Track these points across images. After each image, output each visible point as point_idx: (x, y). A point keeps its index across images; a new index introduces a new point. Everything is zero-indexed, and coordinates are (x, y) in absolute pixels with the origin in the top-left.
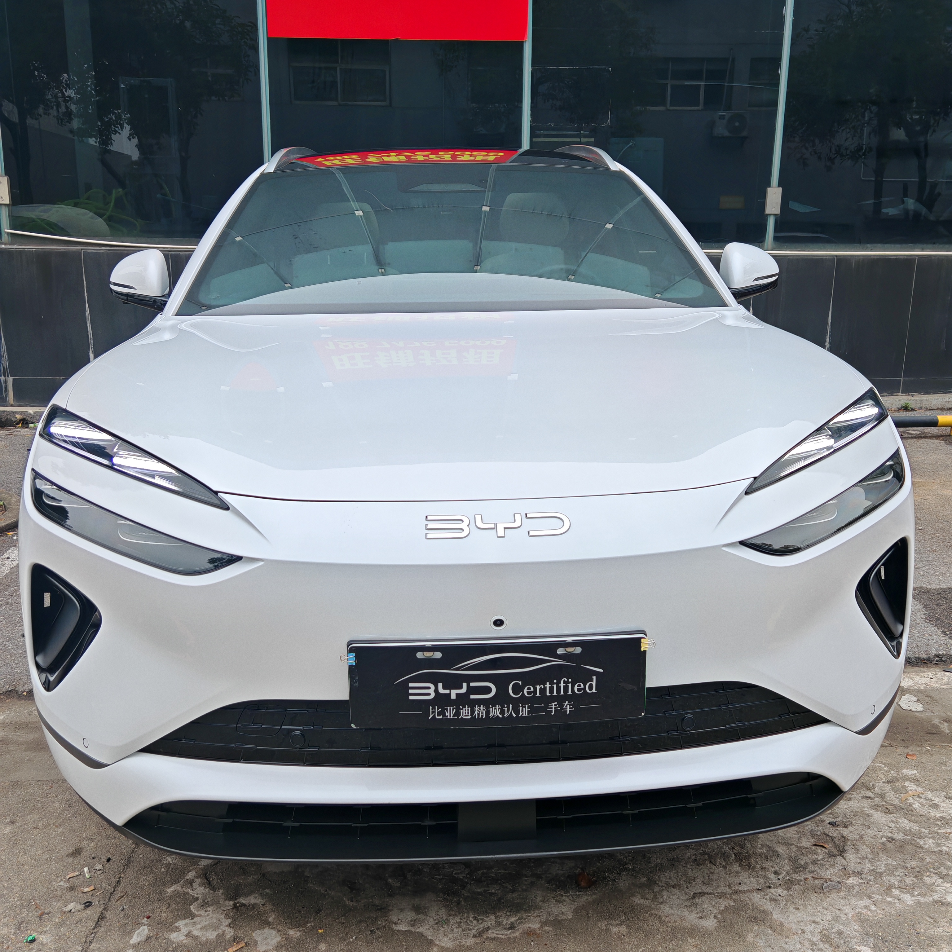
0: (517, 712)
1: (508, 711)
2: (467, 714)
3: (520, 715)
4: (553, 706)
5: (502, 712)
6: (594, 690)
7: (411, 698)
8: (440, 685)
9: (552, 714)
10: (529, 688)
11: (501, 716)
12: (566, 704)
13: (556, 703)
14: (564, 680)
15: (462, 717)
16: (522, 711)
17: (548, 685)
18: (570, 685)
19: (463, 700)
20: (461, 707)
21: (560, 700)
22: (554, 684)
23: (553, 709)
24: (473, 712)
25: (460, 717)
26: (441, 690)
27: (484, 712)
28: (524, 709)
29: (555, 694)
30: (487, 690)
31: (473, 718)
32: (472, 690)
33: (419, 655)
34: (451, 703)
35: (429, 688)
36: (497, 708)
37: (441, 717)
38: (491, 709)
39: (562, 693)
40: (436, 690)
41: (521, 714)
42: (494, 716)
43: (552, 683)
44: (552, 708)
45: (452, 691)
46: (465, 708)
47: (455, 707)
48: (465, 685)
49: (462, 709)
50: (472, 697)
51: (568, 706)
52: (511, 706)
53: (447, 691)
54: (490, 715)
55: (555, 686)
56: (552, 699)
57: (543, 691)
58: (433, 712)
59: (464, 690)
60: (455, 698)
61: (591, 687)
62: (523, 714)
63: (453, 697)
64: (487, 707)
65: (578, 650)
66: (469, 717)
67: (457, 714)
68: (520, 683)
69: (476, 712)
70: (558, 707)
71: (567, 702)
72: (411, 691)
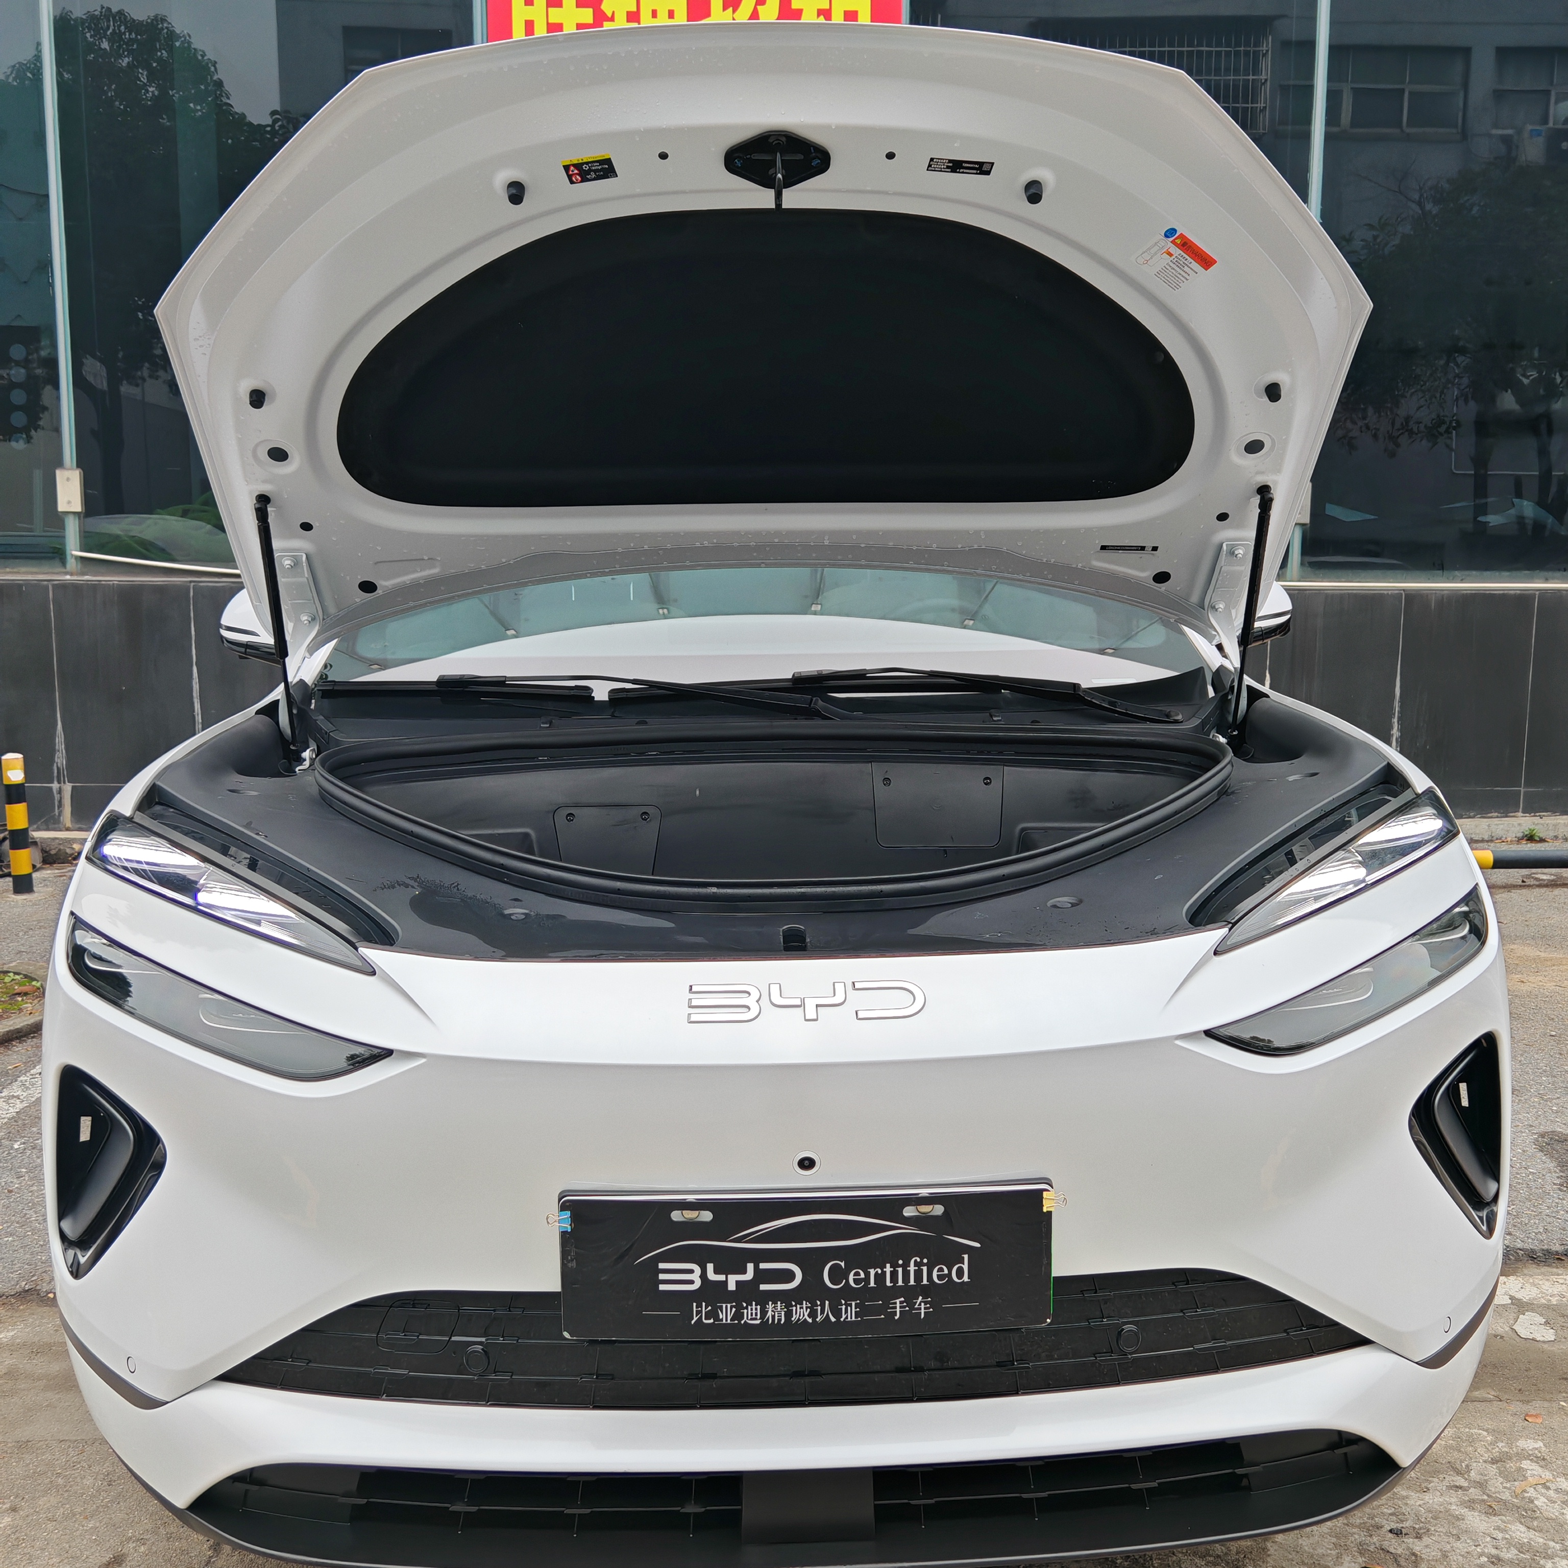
0: (837, 1313)
1: (822, 1312)
2: (754, 1316)
3: (842, 1319)
4: (898, 1305)
5: (813, 1314)
6: (966, 1278)
7: (662, 1287)
8: (710, 1267)
9: (896, 1318)
10: (857, 1274)
11: (810, 1320)
12: (919, 1301)
13: (902, 1299)
14: (916, 1261)
15: (745, 1321)
16: (846, 1312)
17: (888, 1269)
18: (925, 1269)
19: (746, 1292)
20: (745, 1305)
21: (909, 1293)
22: (899, 1266)
23: (898, 1310)
24: (764, 1312)
25: (742, 1322)
26: (712, 1276)
27: (783, 1313)
28: (849, 1308)
29: (900, 1283)
30: (788, 1276)
31: (764, 1323)
32: (762, 1276)
33: (676, 1216)
34: (729, 1297)
35: (691, 1271)
36: (804, 1306)
37: (712, 1321)
38: (794, 1308)
39: (912, 1282)
40: (703, 1276)
41: (844, 1317)
42: (799, 1319)
43: (894, 1266)
44: (895, 1308)
45: (729, 1276)
46: (752, 1305)
47: (734, 1304)
48: (750, 1267)
49: (747, 1308)
50: (763, 1287)
51: (923, 1304)
52: (827, 1302)
53: (722, 1278)
54: (793, 1319)
55: (900, 1270)
56: (896, 1292)
57: (880, 1278)
58: (698, 1313)
59: (749, 1275)
60: (734, 1289)
61: (960, 1273)
62: (847, 1318)
63: (732, 1286)
64: (788, 1306)
65: (939, 1210)
66: (758, 1322)
67: (738, 1316)
68: (843, 1264)
69: (770, 1314)
70: (905, 1307)
71: (920, 1298)
72: (662, 1277)
